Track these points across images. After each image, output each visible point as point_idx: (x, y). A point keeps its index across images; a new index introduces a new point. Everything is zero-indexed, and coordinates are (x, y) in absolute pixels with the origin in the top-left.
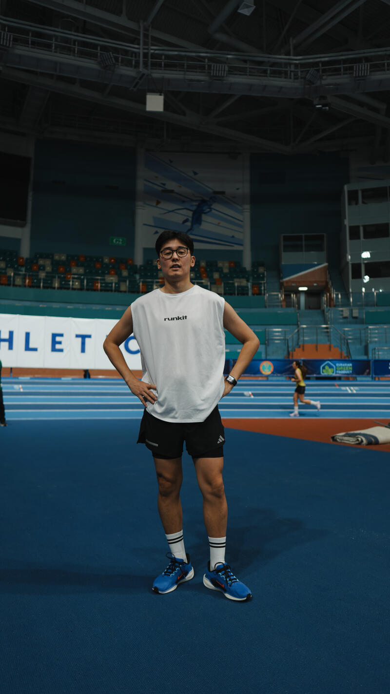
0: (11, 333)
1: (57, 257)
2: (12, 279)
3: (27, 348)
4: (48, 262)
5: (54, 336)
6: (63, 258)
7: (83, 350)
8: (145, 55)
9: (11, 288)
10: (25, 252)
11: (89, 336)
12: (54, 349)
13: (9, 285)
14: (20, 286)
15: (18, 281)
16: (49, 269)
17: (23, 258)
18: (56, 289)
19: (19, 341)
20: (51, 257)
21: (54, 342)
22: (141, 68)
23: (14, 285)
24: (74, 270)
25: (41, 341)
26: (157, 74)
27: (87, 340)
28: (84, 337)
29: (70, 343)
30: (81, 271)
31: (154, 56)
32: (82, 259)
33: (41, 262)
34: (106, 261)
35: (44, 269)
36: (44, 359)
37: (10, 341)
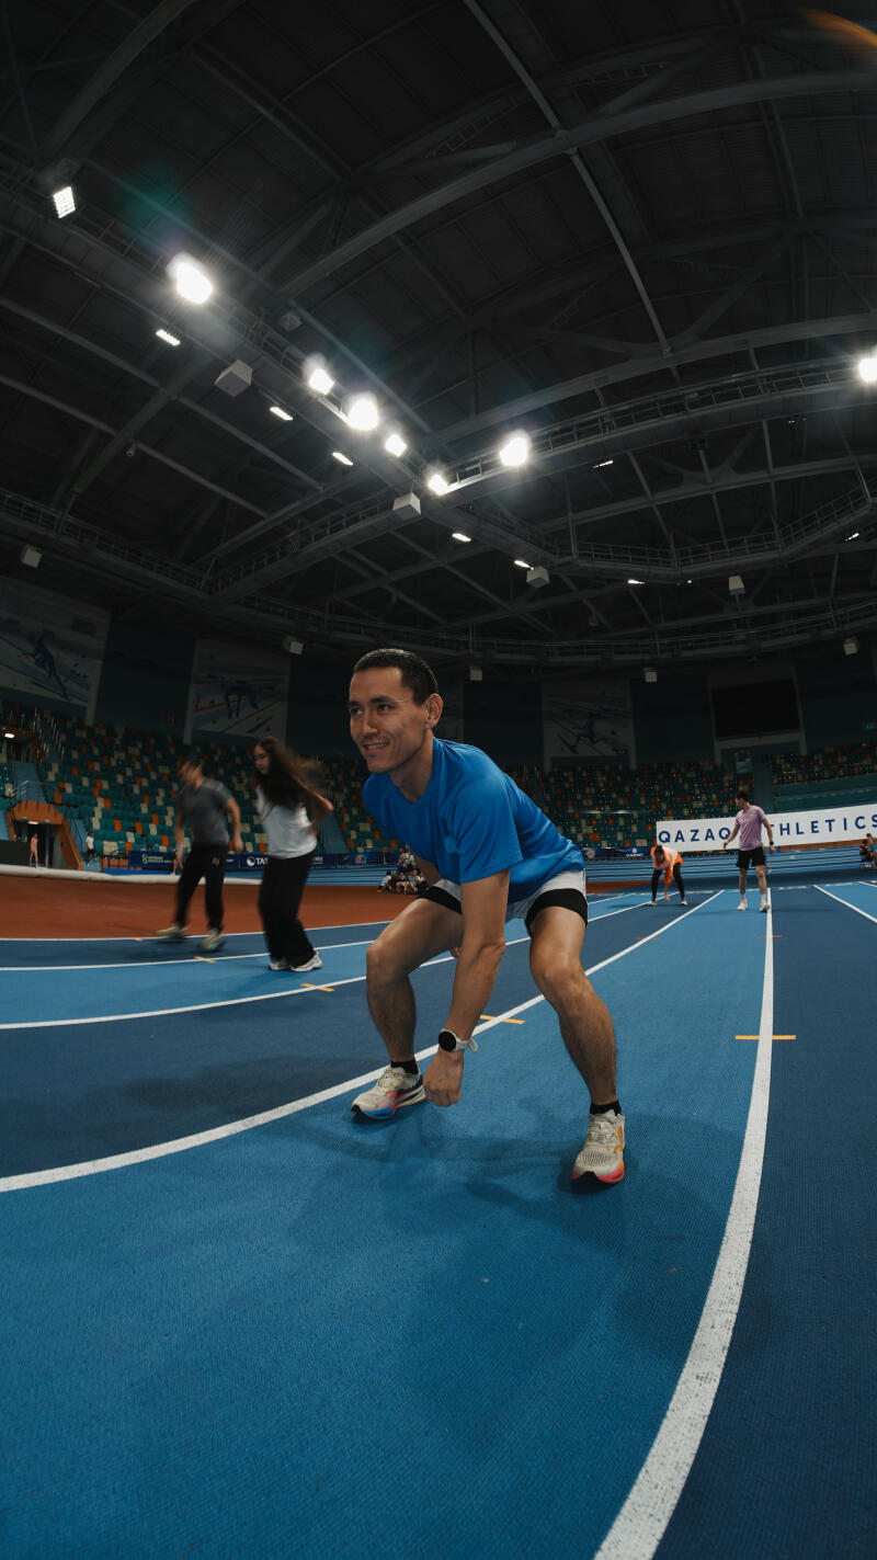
1: (827, 751)
3: (798, 833)
4: (821, 757)
5: (813, 823)
6: (832, 750)
7: (830, 830)
8: (836, 617)
10: (804, 751)
11: (833, 820)
12: (813, 832)
14: (802, 781)
15: (800, 777)
16: (821, 763)
17: (802, 757)
18: (827, 779)
19: (793, 829)
20: (823, 751)
21: (813, 827)
22: (836, 629)
25: (805, 827)
26: (847, 627)
27: (832, 823)
28: (830, 821)
29: (823, 827)
30: (845, 759)
31: (842, 616)
32: (845, 748)
35: (818, 763)
36: (808, 838)
37: (788, 829)
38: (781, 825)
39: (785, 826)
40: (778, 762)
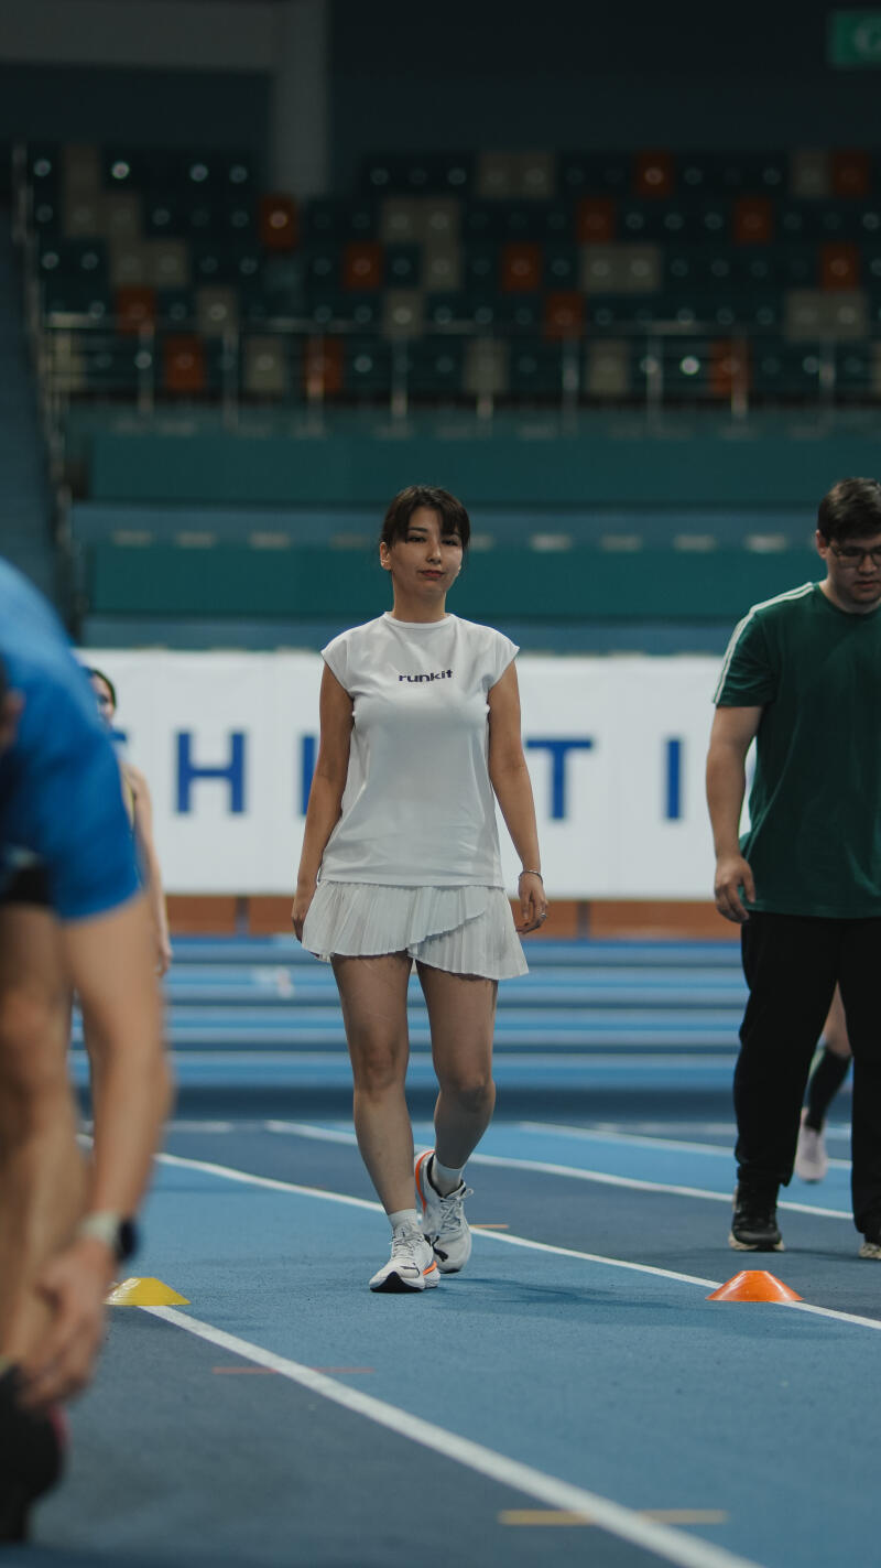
0: (238, 742)
1: (494, 182)
2: (228, 362)
4: (441, 220)
6: (537, 180)
9: (230, 415)
10: (301, 156)
11: (585, 744)
13: (210, 396)
14: (275, 399)
15: (266, 369)
16: (442, 271)
17: (284, 204)
18: (485, 409)
20: (457, 176)
23: (247, 398)
24: (600, 270)
27: (576, 762)
28: (558, 750)
30: (642, 270)
32: (654, 176)
33: (398, 223)
34: (810, 180)
35: (412, 279)
37: (234, 774)
38: (184, 742)
39: (210, 752)
40: (80, 220)
